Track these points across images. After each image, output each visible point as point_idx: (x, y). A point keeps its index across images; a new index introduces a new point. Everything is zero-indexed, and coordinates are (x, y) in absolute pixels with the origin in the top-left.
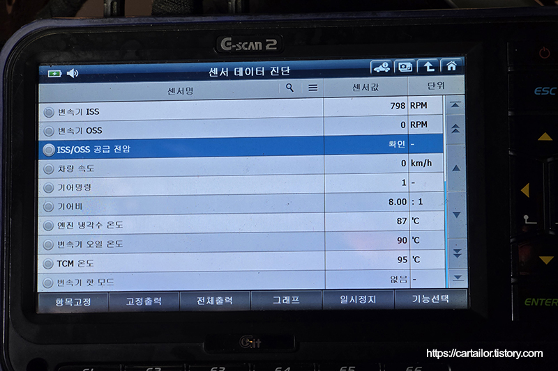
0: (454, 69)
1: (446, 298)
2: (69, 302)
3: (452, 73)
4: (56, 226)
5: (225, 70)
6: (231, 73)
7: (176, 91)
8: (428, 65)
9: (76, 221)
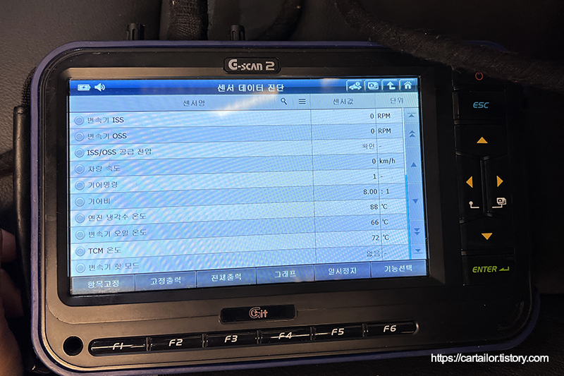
0: (410, 88)
1: (410, 267)
2: (100, 283)
3: (408, 90)
4: (87, 220)
5: (231, 86)
6: (236, 89)
7: (191, 103)
8: (390, 84)
9: (104, 213)
